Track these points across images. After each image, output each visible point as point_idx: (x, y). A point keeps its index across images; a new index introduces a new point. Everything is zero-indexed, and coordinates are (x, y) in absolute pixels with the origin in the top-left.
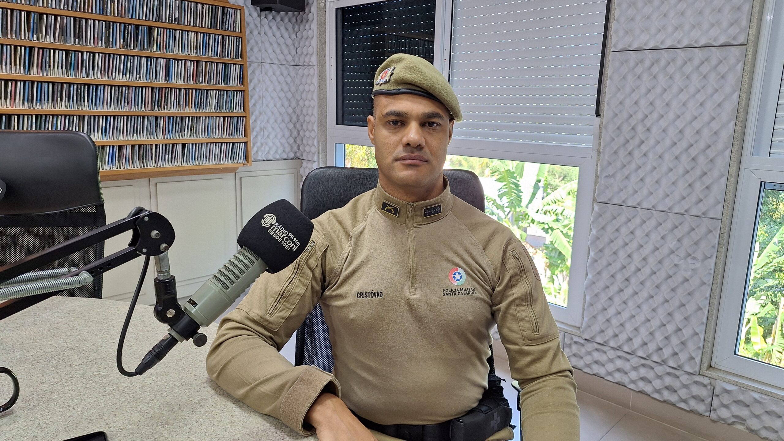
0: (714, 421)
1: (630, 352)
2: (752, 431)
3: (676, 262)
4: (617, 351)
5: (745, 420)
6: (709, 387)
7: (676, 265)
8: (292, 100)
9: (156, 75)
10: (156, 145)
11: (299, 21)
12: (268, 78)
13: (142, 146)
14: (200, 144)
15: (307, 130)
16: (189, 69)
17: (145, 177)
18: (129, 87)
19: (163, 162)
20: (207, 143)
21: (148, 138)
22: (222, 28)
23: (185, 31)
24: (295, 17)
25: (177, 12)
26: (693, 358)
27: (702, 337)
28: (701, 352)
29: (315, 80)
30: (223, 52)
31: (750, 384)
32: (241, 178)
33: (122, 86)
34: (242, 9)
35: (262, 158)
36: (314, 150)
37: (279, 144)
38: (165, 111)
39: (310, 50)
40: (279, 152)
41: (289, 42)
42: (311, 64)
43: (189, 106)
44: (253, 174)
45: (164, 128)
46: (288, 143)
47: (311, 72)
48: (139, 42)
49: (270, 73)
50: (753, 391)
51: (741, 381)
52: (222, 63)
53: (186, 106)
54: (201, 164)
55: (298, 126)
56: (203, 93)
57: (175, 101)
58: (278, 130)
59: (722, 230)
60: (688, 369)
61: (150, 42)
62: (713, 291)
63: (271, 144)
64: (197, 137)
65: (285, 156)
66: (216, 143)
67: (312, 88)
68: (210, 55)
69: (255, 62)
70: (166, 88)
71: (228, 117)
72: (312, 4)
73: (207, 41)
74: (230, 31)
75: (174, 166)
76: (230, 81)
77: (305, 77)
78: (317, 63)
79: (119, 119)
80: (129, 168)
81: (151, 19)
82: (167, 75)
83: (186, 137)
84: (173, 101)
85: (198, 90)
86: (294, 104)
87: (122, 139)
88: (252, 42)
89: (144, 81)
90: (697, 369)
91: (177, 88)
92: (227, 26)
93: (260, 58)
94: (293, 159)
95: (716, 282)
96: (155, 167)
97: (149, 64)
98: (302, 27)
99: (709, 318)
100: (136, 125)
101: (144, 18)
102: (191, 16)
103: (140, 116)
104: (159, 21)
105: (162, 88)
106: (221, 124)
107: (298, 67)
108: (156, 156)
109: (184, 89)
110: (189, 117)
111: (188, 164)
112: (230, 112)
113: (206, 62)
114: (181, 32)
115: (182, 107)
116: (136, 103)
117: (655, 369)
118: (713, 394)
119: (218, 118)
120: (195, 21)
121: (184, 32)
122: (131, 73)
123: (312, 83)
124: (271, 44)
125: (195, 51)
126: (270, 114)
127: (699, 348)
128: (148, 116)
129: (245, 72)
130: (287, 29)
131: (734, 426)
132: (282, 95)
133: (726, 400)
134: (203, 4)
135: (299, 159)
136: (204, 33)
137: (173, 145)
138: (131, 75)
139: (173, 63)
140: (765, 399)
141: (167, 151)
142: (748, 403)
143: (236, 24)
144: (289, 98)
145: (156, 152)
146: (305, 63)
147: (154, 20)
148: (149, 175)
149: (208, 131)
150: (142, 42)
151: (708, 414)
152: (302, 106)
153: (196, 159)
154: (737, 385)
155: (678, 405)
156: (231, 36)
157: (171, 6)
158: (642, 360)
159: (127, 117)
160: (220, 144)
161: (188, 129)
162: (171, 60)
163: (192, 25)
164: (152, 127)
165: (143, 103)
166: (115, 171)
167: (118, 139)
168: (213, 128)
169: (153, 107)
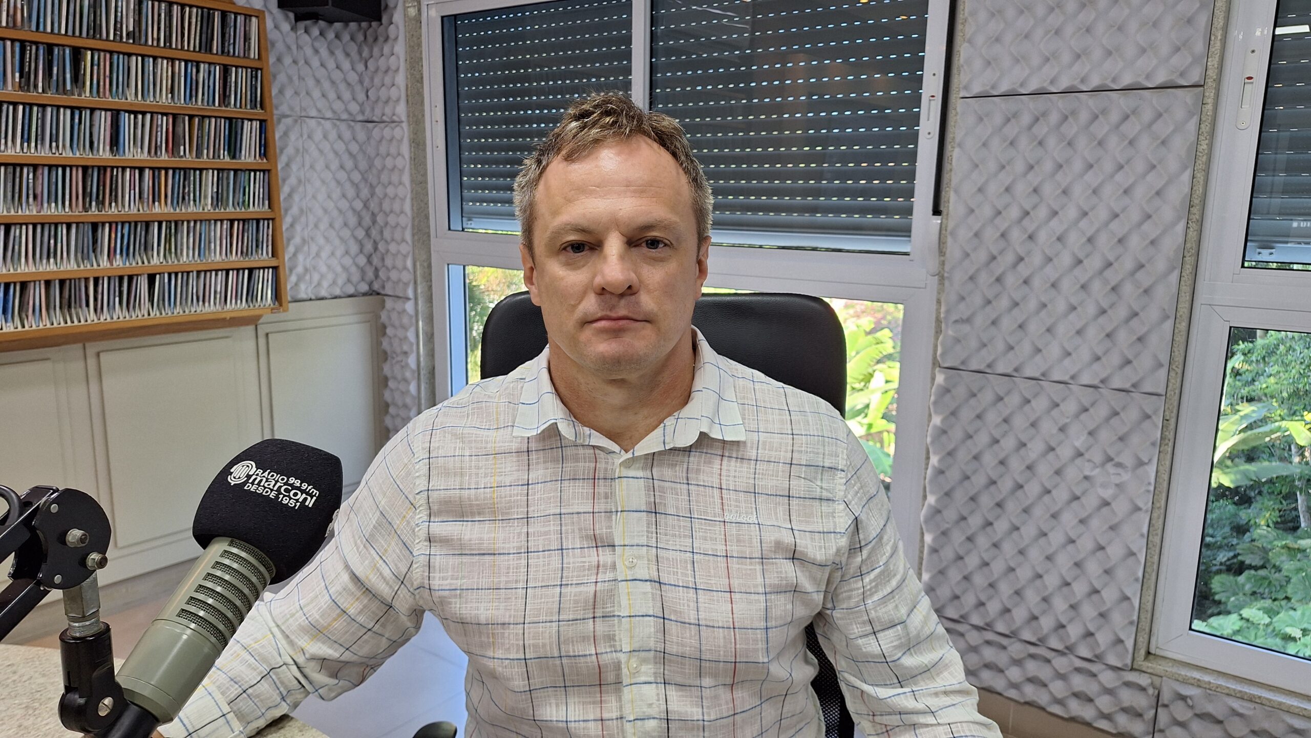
1: (1007, 632)
3: (1087, 473)
4: (984, 633)
6: (1151, 691)
7: (1086, 478)
8: (362, 185)
9: (92, 143)
10: (96, 280)
11: (370, 39)
12: (314, 146)
13: (68, 282)
14: (185, 274)
15: (393, 240)
16: (159, 129)
17: (75, 342)
18: (35, 167)
19: (111, 311)
20: (199, 272)
21: (79, 266)
22: (223, 52)
23: (149, 56)
24: (362, 31)
25: (131, 20)
26: (1120, 641)
27: (1136, 604)
28: (1134, 629)
29: (405, 149)
30: (225, 97)
31: (1222, 682)
32: (267, 335)
33: (22, 166)
34: (259, 15)
35: (307, 294)
36: (406, 277)
37: (339, 269)
38: (112, 211)
39: (394, 92)
40: (340, 282)
41: (353, 77)
42: (395, 118)
43: (160, 201)
44: (290, 326)
46: (357, 266)
47: (397, 132)
48: (55, 78)
49: (318, 135)
50: (1228, 694)
51: (1206, 678)
52: (225, 118)
53: (154, 202)
54: (187, 312)
55: (374, 233)
56: (188, 177)
57: (132, 192)
58: (337, 242)
59: (1167, 413)
60: (1112, 660)
61: (77, 78)
62: (1153, 522)
63: (324, 269)
64: (179, 261)
65: (351, 290)
66: (217, 271)
67: (399, 162)
68: (200, 102)
69: (287, 116)
70: (112, 168)
71: (239, 220)
72: (395, 7)
73: (194, 77)
74: (238, 57)
75: (134, 317)
76: (240, 152)
77: (384, 142)
78: (408, 116)
80: (41, 326)
81: (77, 33)
82: (115, 142)
83: (156, 260)
84: (127, 193)
85: (177, 171)
86: (365, 192)
87: (26, 270)
88: (282, 78)
89: (68, 155)
90: (1129, 661)
91: (135, 168)
92: (231, 47)
93: (298, 109)
94: (365, 294)
95: (1158, 505)
96: (96, 321)
97: (77, 121)
98: (376, 51)
99: (1149, 571)
100: (52, 242)
101: (63, 32)
102: (159, 29)
103: (62, 223)
104: (94, 37)
105: (105, 168)
106: (224, 233)
107: (370, 125)
108: (96, 299)
109: (150, 168)
110: (160, 223)
111: (161, 314)
112: (243, 210)
113: (191, 117)
114: (140, 58)
115: (145, 204)
116: (53, 197)
117: (1053, 662)
118: (1158, 703)
119: (219, 223)
120: (168, 38)
121: (146, 59)
122: (40, 138)
123: (399, 154)
124: (318, 81)
125: (170, 95)
126: (320, 212)
127: (1131, 623)
128: (77, 224)
129: (269, 135)
130: (347, 55)
132: (342, 176)
133: (1182, 712)
134: (183, 6)
135: (378, 294)
136: (186, 62)
137: (130, 278)
138: (39, 142)
139: (125, 119)
140: (1248, 709)
141: (119, 290)
142: (1220, 718)
143: (249, 43)
144: (356, 182)
145: (95, 292)
146: (385, 118)
147: (84, 34)
148: (84, 338)
149: (201, 247)
150: (61, 79)
152: (381, 196)
153: (178, 303)
154: (1199, 686)
155: (1096, 725)
156: (242, 67)
157: (119, 9)
158: (1029, 646)
159: (35, 226)
160: (224, 272)
161: (159, 245)
162: (122, 113)
163: (162, 44)
164: (86, 245)
165: (67, 197)
166: (13, 332)
167: (15, 270)
168: (210, 242)
169: (87, 205)
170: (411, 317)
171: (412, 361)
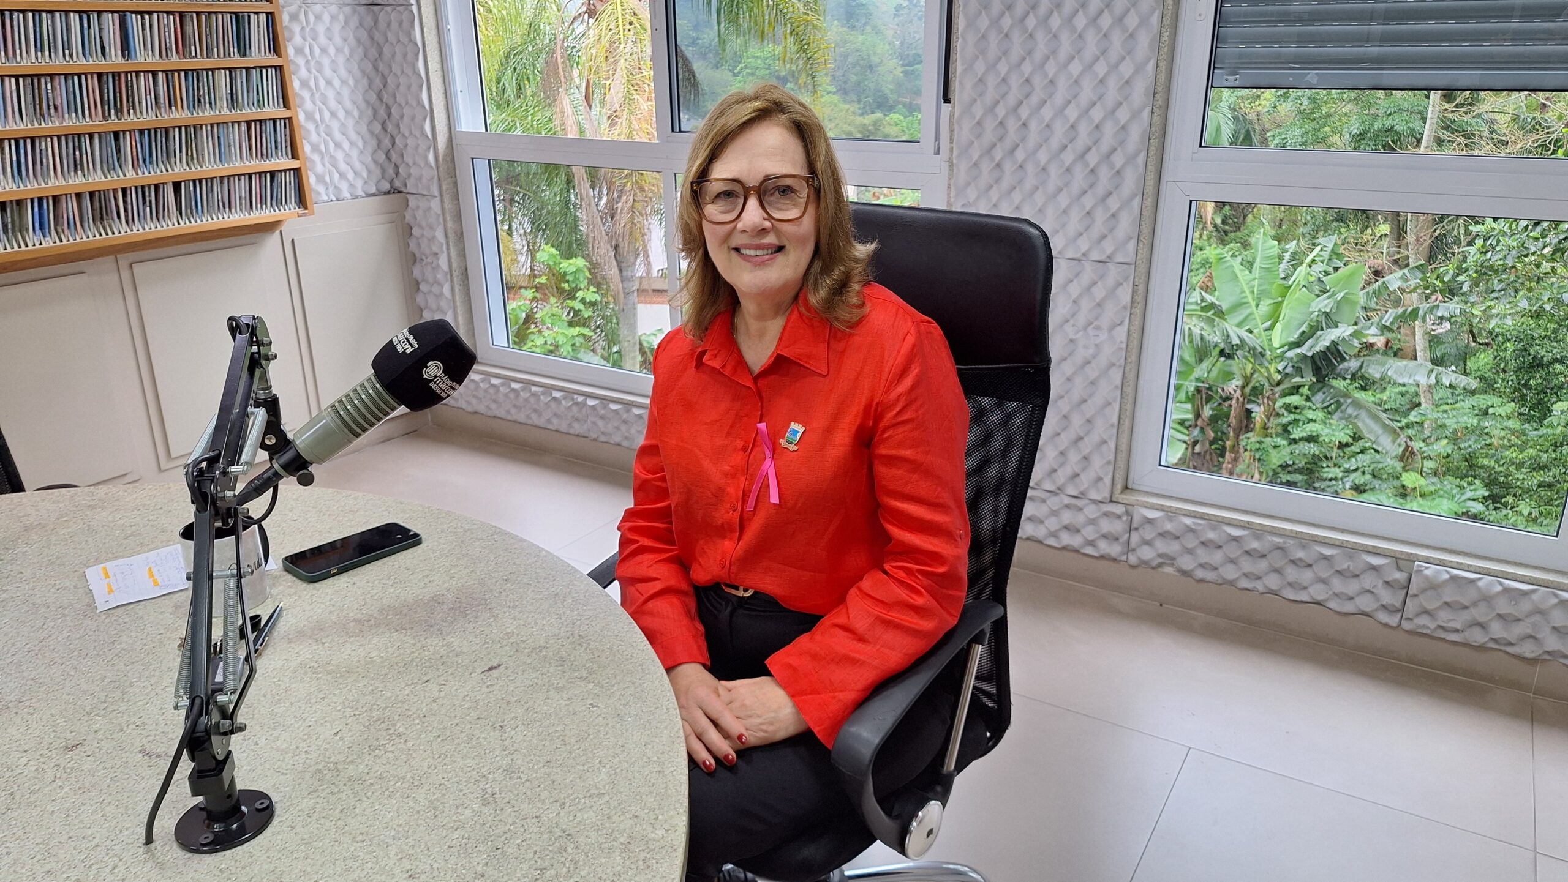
0: (1133, 567)
2: (1184, 573)
3: (1072, 336)
5: (1173, 559)
6: (1124, 518)
7: (1071, 341)
8: (374, 75)
9: (103, 48)
10: (124, 190)
13: (97, 193)
14: (209, 180)
15: (412, 134)
16: (166, 29)
17: (108, 255)
18: (52, 76)
19: (142, 221)
20: (222, 178)
21: (106, 177)
26: (1101, 479)
27: (1112, 445)
28: (1111, 468)
29: (416, 34)
31: (1181, 505)
32: (292, 240)
33: (39, 76)
35: (328, 195)
36: (429, 173)
37: (359, 166)
38: (131, 120)
40: (361, 180)
43: (176, 106)
45: (135, 154)
46: (376, 162)
47: (408, 16)
50: (1182, 514)
52: (232, 13)
53: (170, 107)
54: (215, 219)
55: (390, 127)
56: (200, 78)
57: (148, 97)
59: (1136, 280)
60: (1094, 495)
62: (1126, 375)
63: (343, 168)
65: (373, 190)
66: (239, 175)
67: (414, 50)
69: (291, 4)
70: (126, 73)
71: (255, 121)
75: (165, 227)
76: (250, 49)
77: (395, 27)
79: (43, 144)
80: (78, 240)
82: (125, 46)
83: (180, 170)
84: (144, 99)
85: (190, 72)
86: (377, 83)
87: (56, 183)
89: (80, 63)
90: (1107, 494)
91: (148, 72)
94: (388, 193)
95: (1130, 361)
96: (129, 232)
97: (86, 25)
99: (1122, 416)
100: (77, 153)
103: (84, 134)
105: (119, 73)
106: (243, 136)
107: (376, 8)
108: (126, 210)
109: (163, 71)
110: (180, 128)
111: (190, 222)
112: (259, 111)
113: (198, 14)
115: (163, 109)
116: (72, 107)
118: (1131, 528)
119: (236, 125)
122: (53, 46)
123: (412, 41)
127: (1109, 462)
128: (99, 133)
129: (276, 27)
131: (1160, 570)
132: (353, 66)
133: (1149, 533)
135: (399, 192)
137: (157, 187)
138: (52, 50)
139: (134, 21)
140: (1200, 525)
141: (147, 199)
142: (1178, 534)
144: (367, 71)
145: (125, 202)
148: (115, 250)
149: (221, 152)
151: (1124, 558)
152: (394, 87)
153: (205, 211)
154: (1163, 510)
155: (1082, 551)
159: (59, 137)
160: (247, 177)
161: (181, 151)
162: (128, 14)
164: (110, 155)
165: (86, 106)
166: (51, 247)
167: (47, 184)
168: (229, 146)
169: (107, 114)
170: (439, 215)
171: (443, 262)
